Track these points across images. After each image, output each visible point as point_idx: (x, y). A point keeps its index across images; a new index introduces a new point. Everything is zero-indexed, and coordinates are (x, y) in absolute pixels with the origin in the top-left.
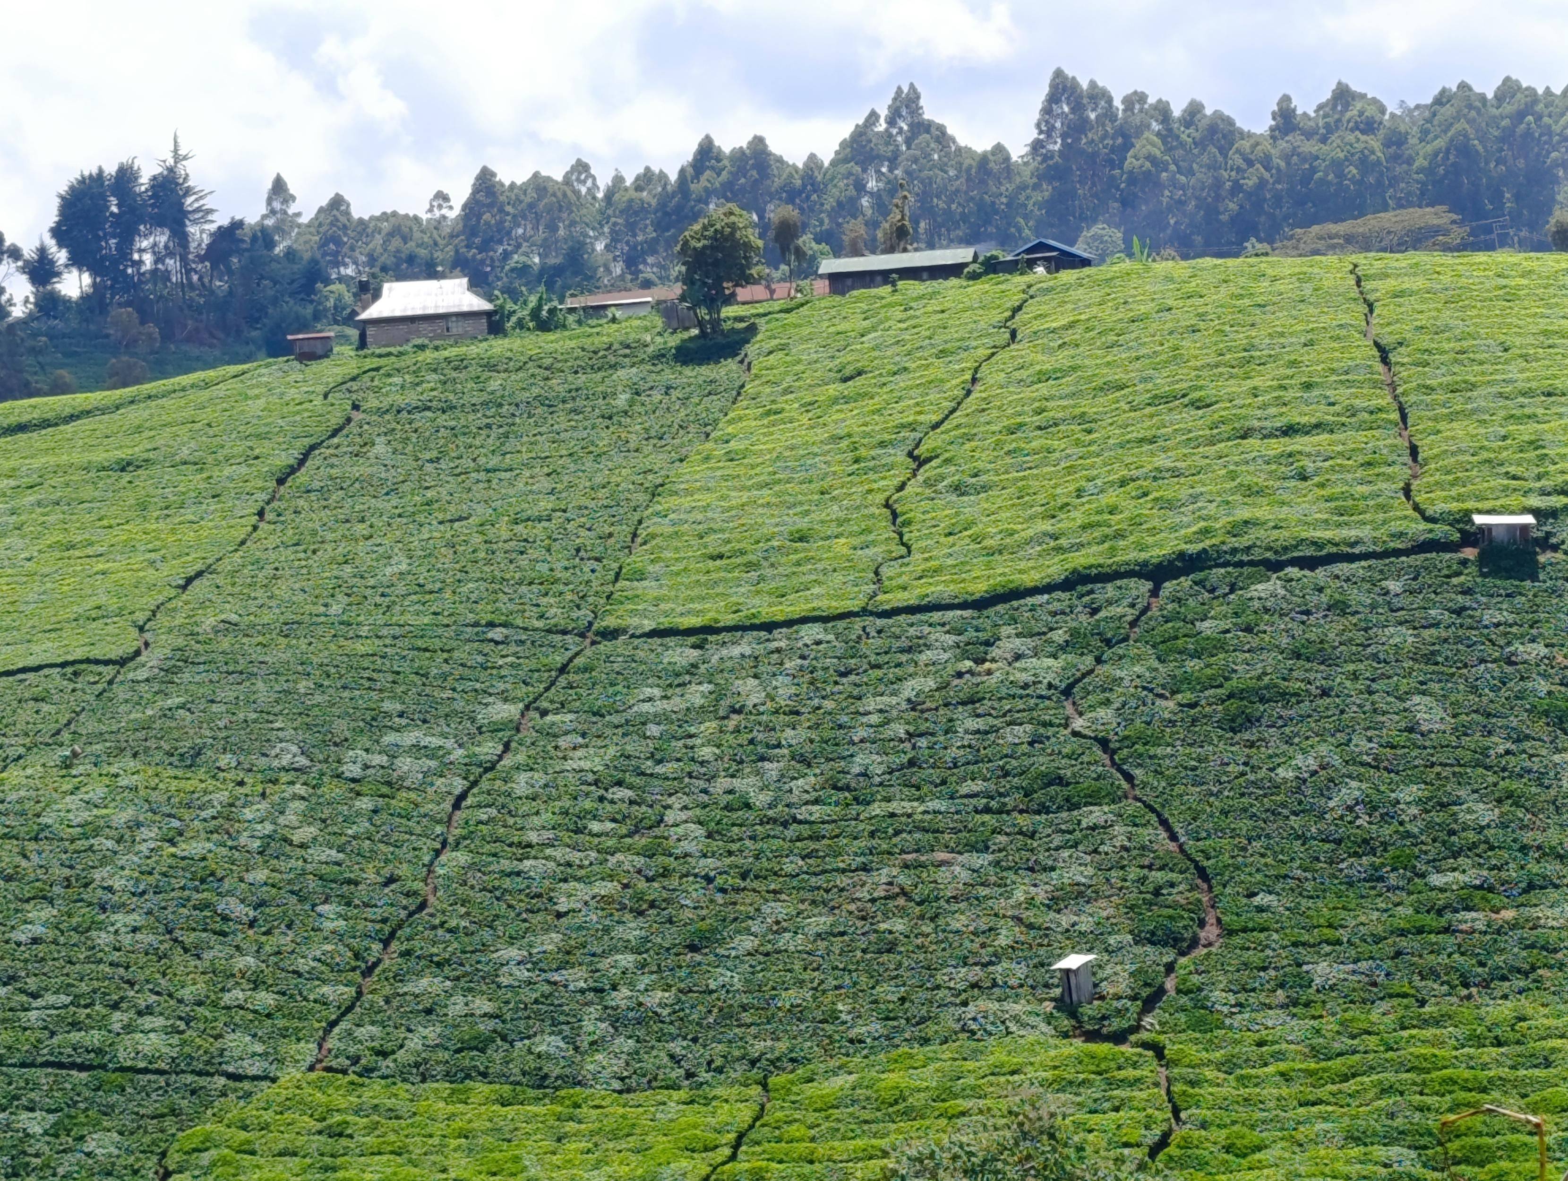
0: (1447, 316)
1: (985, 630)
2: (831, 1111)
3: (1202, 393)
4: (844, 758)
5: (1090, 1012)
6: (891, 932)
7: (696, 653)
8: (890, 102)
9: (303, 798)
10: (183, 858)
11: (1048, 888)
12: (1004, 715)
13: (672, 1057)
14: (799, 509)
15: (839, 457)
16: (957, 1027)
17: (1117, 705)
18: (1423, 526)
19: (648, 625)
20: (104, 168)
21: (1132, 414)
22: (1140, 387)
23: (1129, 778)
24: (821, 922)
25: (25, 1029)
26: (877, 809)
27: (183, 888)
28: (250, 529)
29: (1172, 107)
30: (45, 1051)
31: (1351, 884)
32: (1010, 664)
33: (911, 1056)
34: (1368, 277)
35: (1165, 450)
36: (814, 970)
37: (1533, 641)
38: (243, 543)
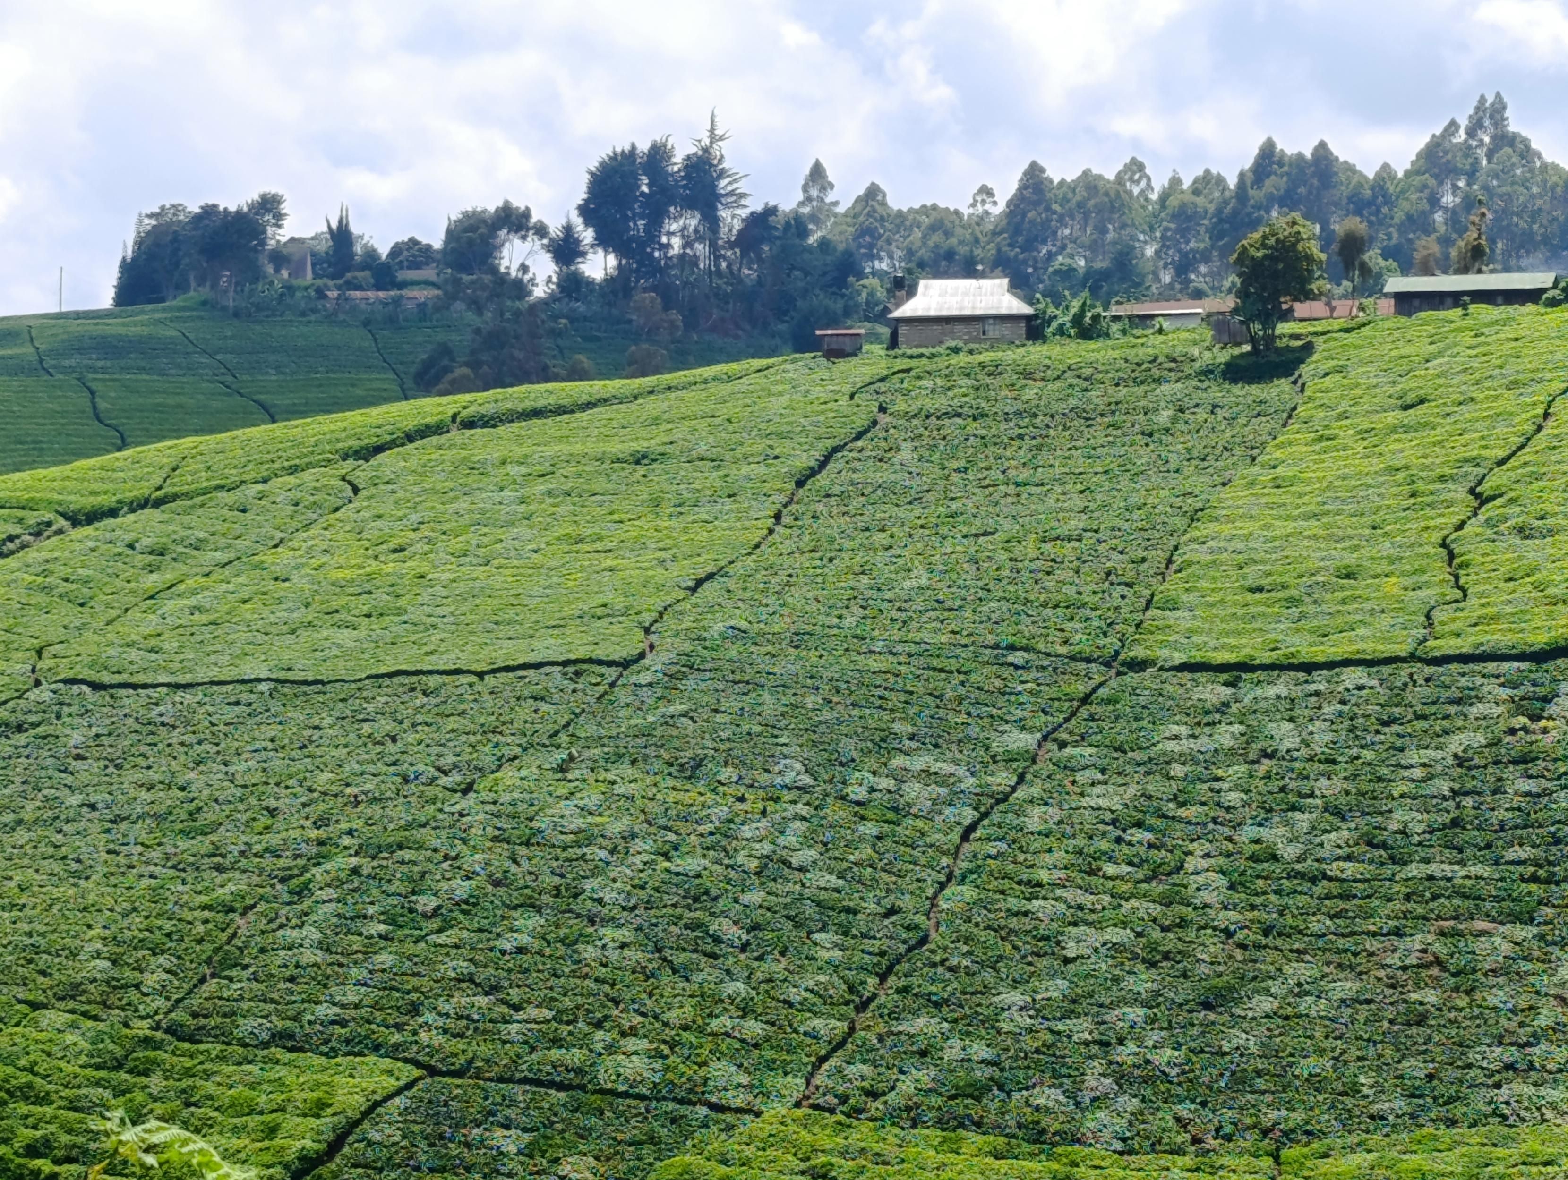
1: (1543, 685)
6: (1421, 1003)
7: (1229, 691)
8: (1471, 111)
9: (804, 819)
10: (678, 874)
13: (1178, 1120)
14: (1348, 544)
15: (1394, 490)
16: (1489, 1110)
19: (1179, 658)
20: (638, 145)
24: (1347, 987)
25: (505, 1042)
26: (1414, 870)
27: (675, 906)
28: (765, 532)
30: (524, 1067)
33: (1436, 1138)
36: (1336, 1039)
38: (757, 546)
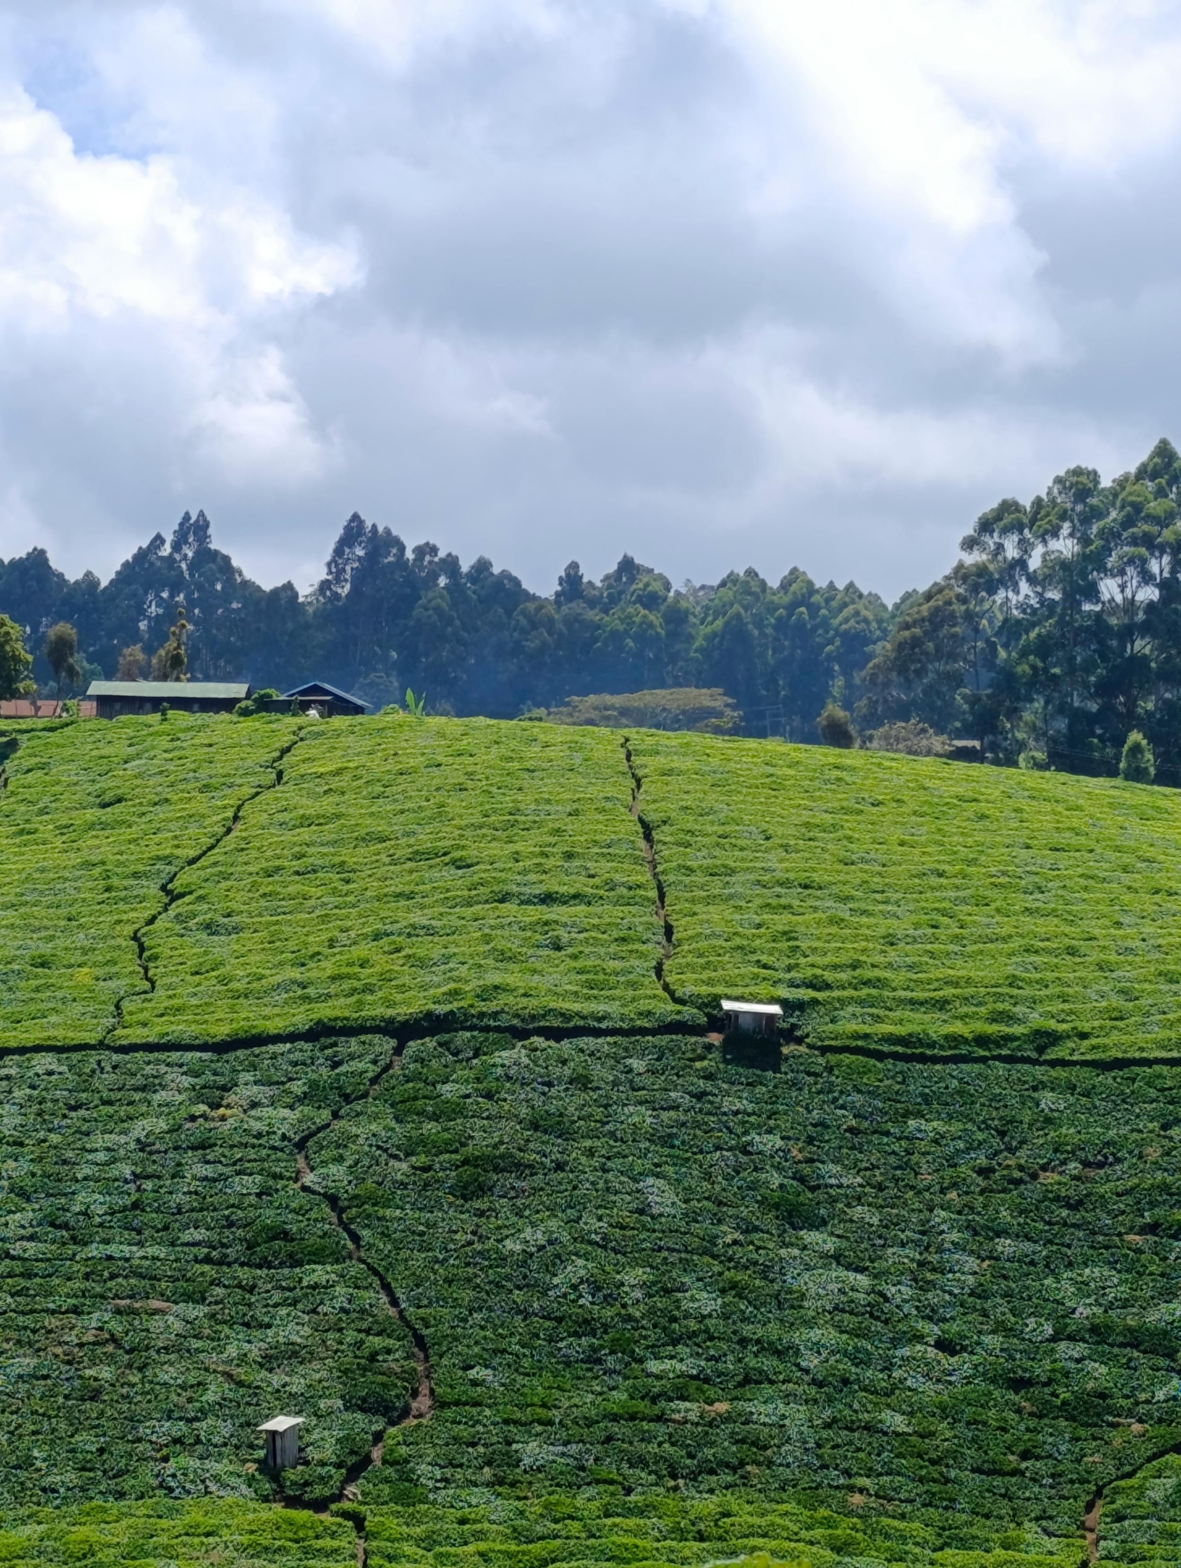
0: (713, 799)
1: (222, 1074)
2: (15, 1561)
3: (464, 853)
4: (65, 1195)
5: (293, 1477)
6: (96, 1379)
8: (176, 527)
11: (264, 1346)
12: (234, 1164)
14: (43, 934)
15: (90, 884)
16: (155, 1482)
17: (347, 1164)
18: (671, 1007)
21: (392, 868)
22: (403, 841)
23: (355, 1238)
24: (25, 1363)
26: (94, 1250)
29: (461, 562)
31: (568, 1364)
32: (245, 1111)
33: (105, 1510)
34: (639, 753)
35: (422, 907)
36: (12, 1413)
37: (770, 1132)
